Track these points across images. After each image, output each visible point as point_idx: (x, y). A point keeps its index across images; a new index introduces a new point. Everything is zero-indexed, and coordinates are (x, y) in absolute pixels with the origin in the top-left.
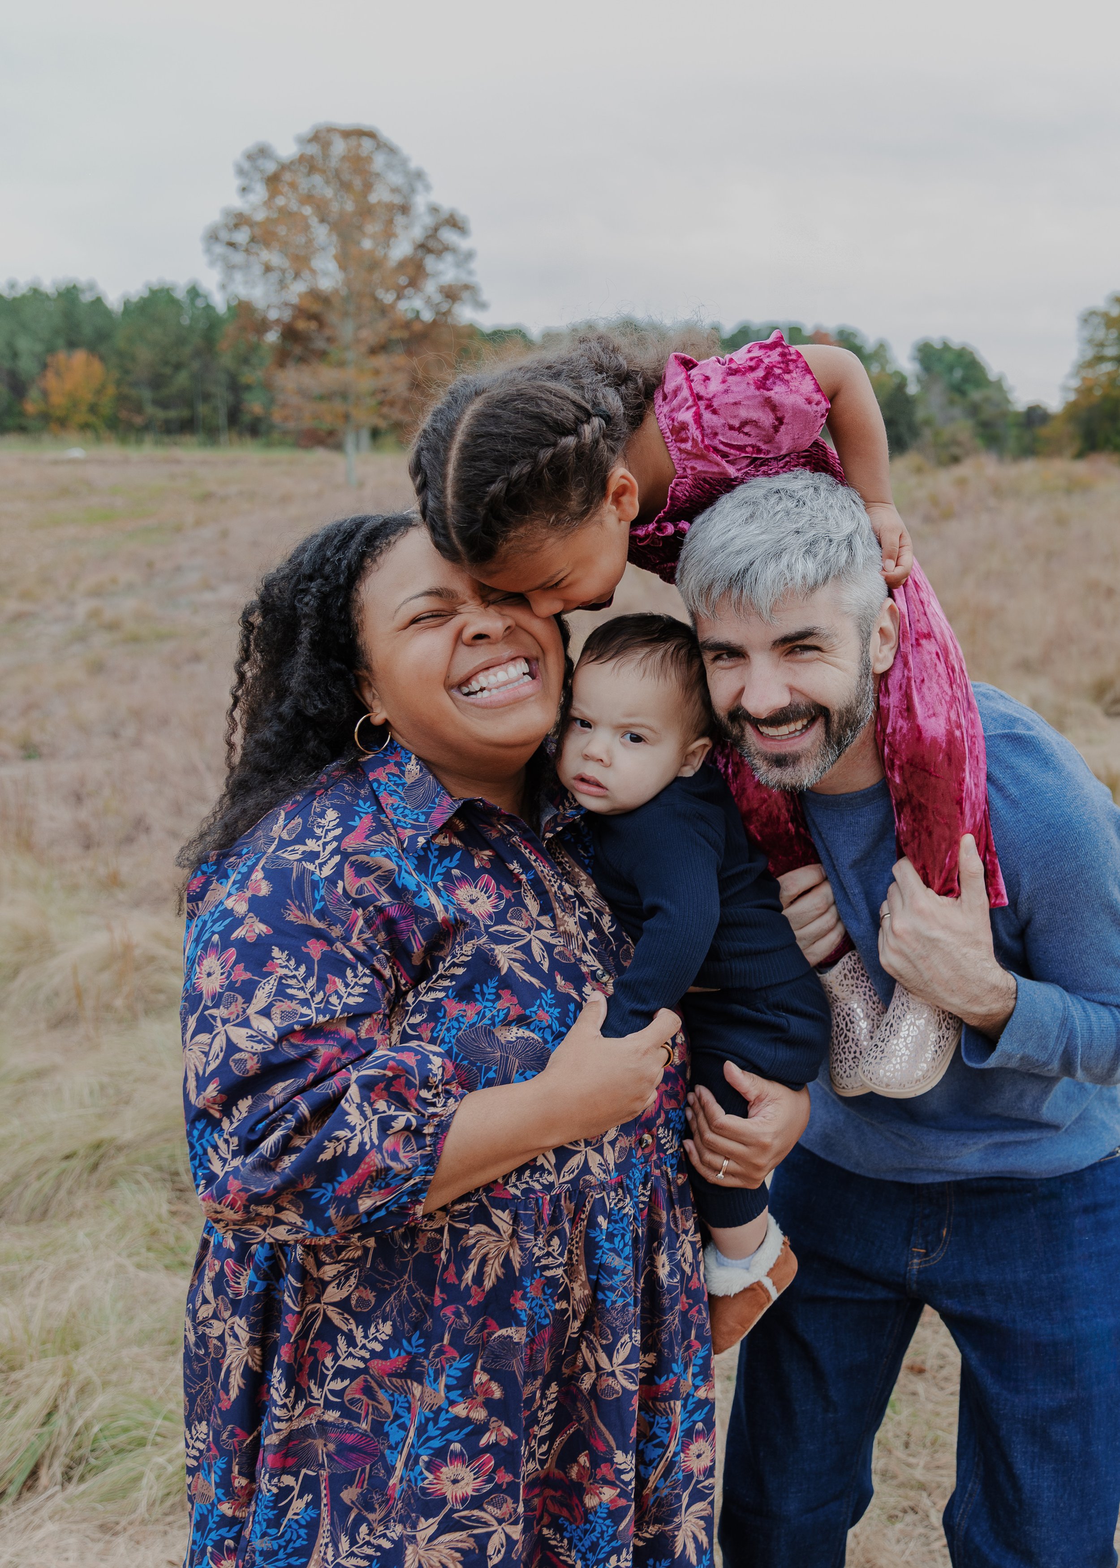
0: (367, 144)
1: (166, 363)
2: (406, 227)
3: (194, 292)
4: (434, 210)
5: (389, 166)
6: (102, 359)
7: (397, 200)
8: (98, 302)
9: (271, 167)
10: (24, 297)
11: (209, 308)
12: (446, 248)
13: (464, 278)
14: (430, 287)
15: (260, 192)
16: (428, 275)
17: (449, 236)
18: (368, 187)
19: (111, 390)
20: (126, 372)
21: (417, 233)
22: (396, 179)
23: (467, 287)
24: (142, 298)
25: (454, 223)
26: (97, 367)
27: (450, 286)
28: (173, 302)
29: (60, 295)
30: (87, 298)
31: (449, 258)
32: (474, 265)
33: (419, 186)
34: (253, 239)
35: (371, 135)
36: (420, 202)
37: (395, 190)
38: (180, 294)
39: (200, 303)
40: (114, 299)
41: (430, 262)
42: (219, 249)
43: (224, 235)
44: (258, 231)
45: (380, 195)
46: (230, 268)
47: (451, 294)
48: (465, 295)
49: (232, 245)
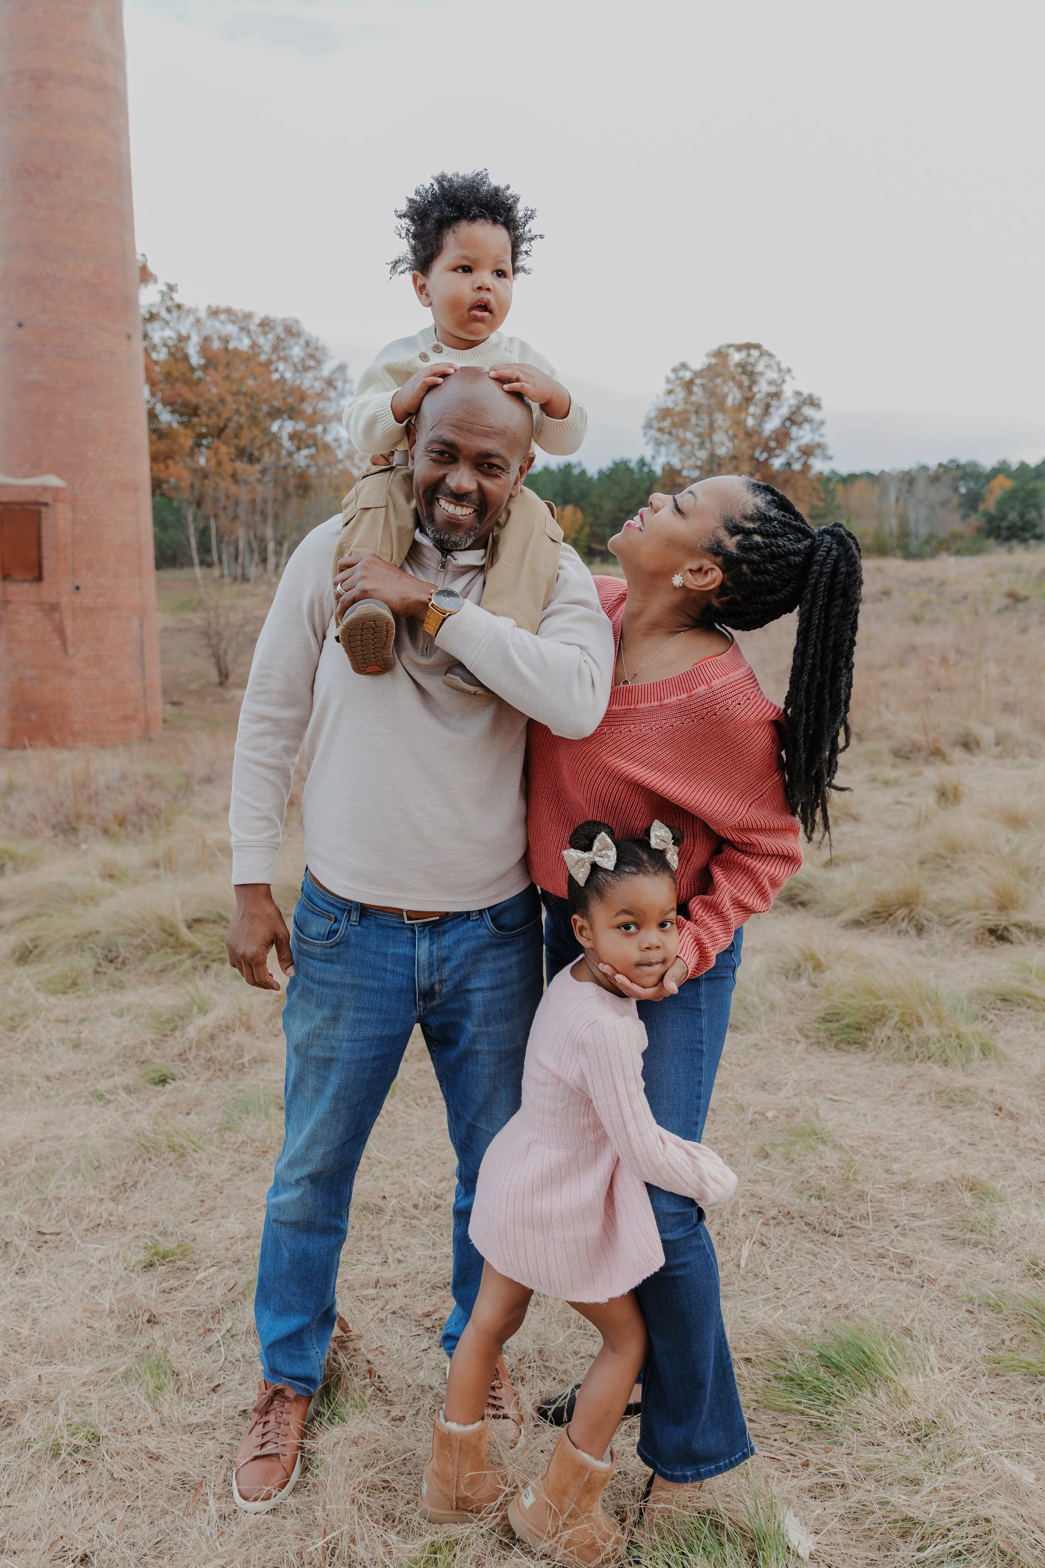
0: (755, 353)
1: (621, 511)
2: (778, 408)
3: (642, 462)
4: (798, 394)
5: (767, 366)
6: (583, 510)
7: (773, 389)
8: (583, 473)
9: (688, 375)
10: (539, 473)
11: (651, 472)
12: (807, 420)
13: (817, 439)
14: (792, 448)
15: (681, 394)
16: (791, 439)
17: (808, 411)
18: (753, 382)
19: (587, 530)
20: (597, 517)
21: (784, 411)
22: (773, 375)
23: (819, 445)
24: (609, 469)
25: (813, 402)
26: (579, 515)
27: (807, 446)
28: (628, 470)
29: (560, 470)
30: (576, 472)
31: (807, 426)
32: (824, 430)
33: (787, 378)
34: (674, 424)
35: (757, 347)
36: (788, 390)
37: (771, 383)
38: (633, 465)
39: (646, 469)
40: (592, 471)
41: (794, 431)
42: (654, 433)
43: (656, 425)
44: (676, 419)
45: (762, 388)
46: (658, 443)
47: (807, 452)
48: (818, 452)
49: (660, 430)
